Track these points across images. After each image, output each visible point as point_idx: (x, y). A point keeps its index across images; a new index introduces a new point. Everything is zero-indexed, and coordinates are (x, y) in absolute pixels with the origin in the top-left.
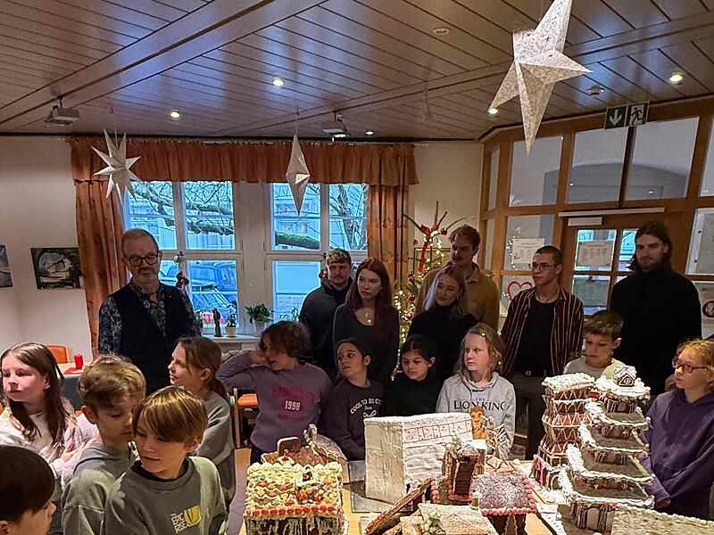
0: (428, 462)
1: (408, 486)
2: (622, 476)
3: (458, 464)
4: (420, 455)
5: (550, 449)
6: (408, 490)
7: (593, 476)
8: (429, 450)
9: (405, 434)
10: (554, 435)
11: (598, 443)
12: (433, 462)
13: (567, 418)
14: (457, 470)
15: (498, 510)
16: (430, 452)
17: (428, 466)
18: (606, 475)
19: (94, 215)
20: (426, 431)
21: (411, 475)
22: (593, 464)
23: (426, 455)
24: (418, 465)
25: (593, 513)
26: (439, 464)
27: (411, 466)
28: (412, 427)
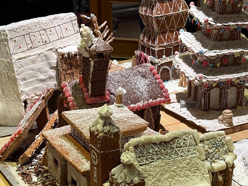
0: (41, 72)
1: (25, 102)
2: (239, 50)
3: (92, 63)
4: (32, 66)
5: (153, 41)
6: (25, 107)
7: (215, 54)
8: (39, 59)
9: (11, 44)
10: (155, 26)
11: (216, 20)
12: (46, 72)
13: (167, 6)
14: (92, 70)
15: (136, 105)
16: (42, 61)
17: (42, 77)
18: (226, 52)
20: (33, 37)
21: (26, 89)
22: (211, 43)
23: (39, 65)
24: (32, 78)
25: (214, 93)
26: (53, 73)
27: (24, 79)
28: (18, 35)
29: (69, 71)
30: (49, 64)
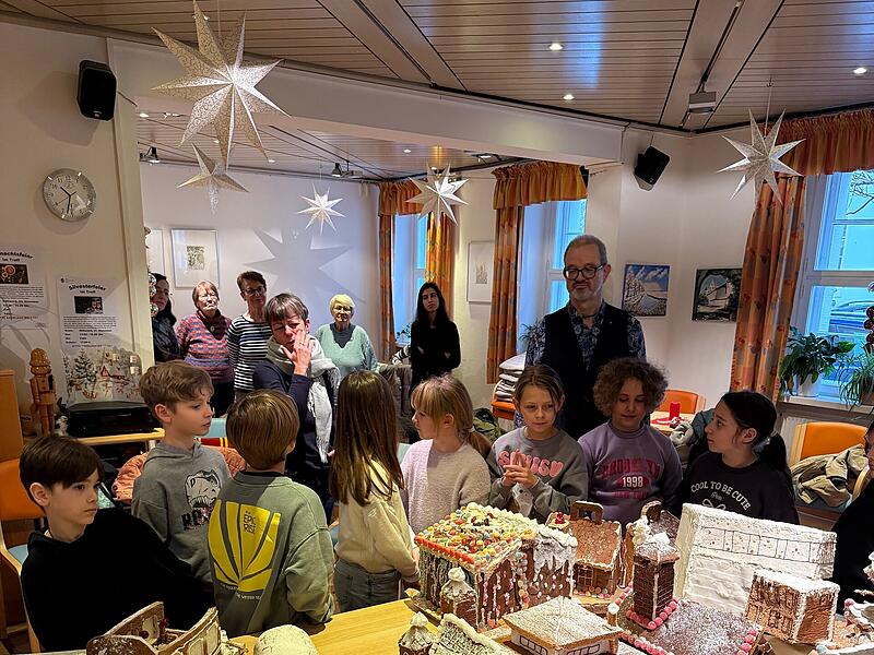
0: (724, 586)
8: (732, 568)
12: (733, 589)
17: (724, 592)
19: (767, 236)
20: (737, 538)
24: (710, 586)
27: (698, 582)
28: (717, 526)
29: (758, 604)
30: (743, 581)
